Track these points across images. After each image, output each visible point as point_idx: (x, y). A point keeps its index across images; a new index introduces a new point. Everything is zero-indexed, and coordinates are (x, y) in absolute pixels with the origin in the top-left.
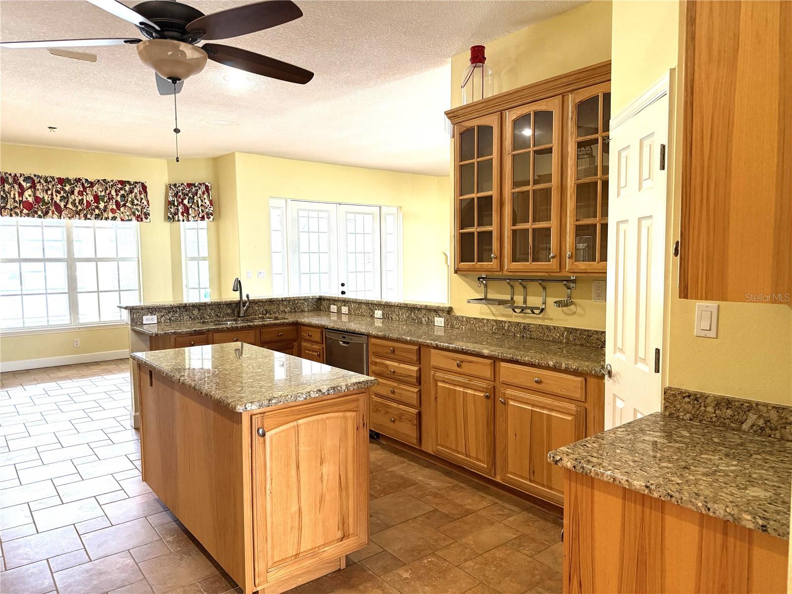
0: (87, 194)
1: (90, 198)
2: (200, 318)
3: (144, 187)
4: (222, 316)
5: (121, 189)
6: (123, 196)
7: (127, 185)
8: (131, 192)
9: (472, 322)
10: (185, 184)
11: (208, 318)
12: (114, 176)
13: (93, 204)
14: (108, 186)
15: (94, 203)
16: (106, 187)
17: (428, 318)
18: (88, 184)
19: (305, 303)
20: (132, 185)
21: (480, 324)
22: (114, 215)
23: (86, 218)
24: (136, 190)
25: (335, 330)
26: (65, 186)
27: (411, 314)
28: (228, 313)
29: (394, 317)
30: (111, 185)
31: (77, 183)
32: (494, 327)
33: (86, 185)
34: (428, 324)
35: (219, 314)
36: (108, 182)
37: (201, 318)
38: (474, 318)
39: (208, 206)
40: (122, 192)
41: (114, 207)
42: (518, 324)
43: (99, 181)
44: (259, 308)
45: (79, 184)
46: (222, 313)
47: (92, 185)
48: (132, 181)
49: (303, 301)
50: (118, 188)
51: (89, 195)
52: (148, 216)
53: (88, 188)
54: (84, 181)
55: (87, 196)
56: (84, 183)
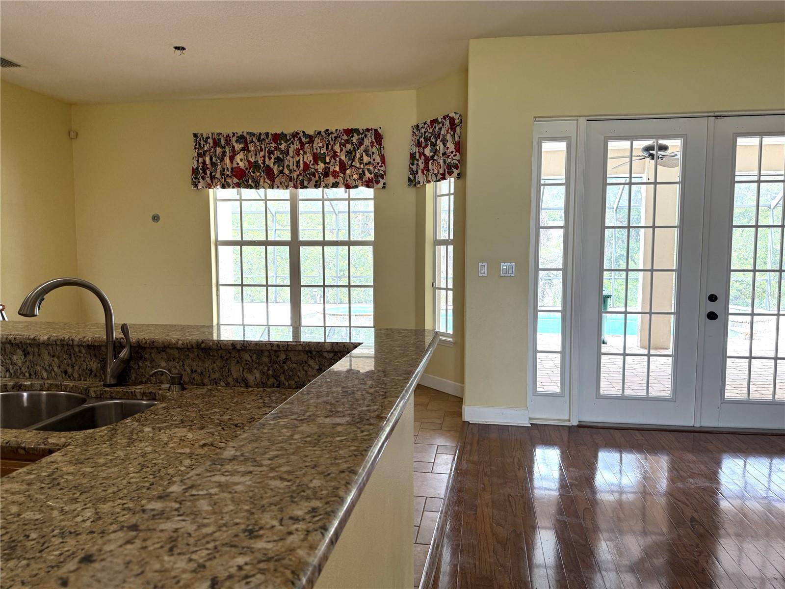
5: (347, 141)
6: (349, 153)
7: (355, 134)
8: (360, 144)
10: (429, 122)
12: (339, 124)
14: (330, 139)
15: (312, 165)
22: (336, 180)
23: (303, 186)
24: (367, 142)
26: (281, 144)
30: (334, 137)
31: (294, 139)
36: (332, 133)
39: (452, 152)
40: (349, 146)
41: (337, 168)
43: (319, 133)
45: (296, 139)
47: (311, 139)
48: (361, 127)
50: (343, 141)
51: (308, 154)
52: (381, 179)
53: (306, 144)
54: (301, 134)
55: (305, 156)
56: (302, 137)
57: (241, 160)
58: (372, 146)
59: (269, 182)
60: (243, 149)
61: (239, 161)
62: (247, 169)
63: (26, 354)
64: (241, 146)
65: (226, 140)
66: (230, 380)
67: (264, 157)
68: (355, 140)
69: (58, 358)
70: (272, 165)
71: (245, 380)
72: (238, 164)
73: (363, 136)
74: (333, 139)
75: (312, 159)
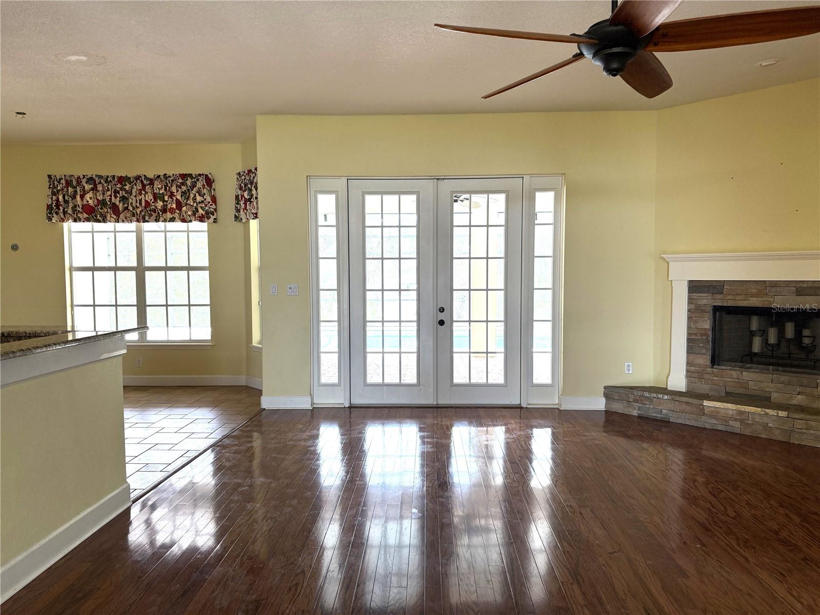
0: (146, 193)
3: (209, 182)
5: (183, 184)
6: (184, 193)
7: (189, 178)
8: (194, 186)
10: (246, 171)
14: (168, 181)
16: (166, 183)
18: (147, 181)
20: (194, 178)
22: (173, 215)
24: (199, 185)
26: (126, 185)
30: (172, 180)
36: (169, 177)
40: (184, 188)
41: (174, 206)
43: (159, 176)
45: (138, 181)
52: (211, 216)
54: (143, 178)
56: (143, 180)
57: (91, 198)
58: (204, 188)
59: (115, 217)
60: (92, 189)
61: (89, 200)
62: (96, 206)
64: (90, 186)
65: (78, 181)
67: (111, 196)
68: (189, 182)
70: (117, 203)
72: (88, 202)
75: (152, 198)
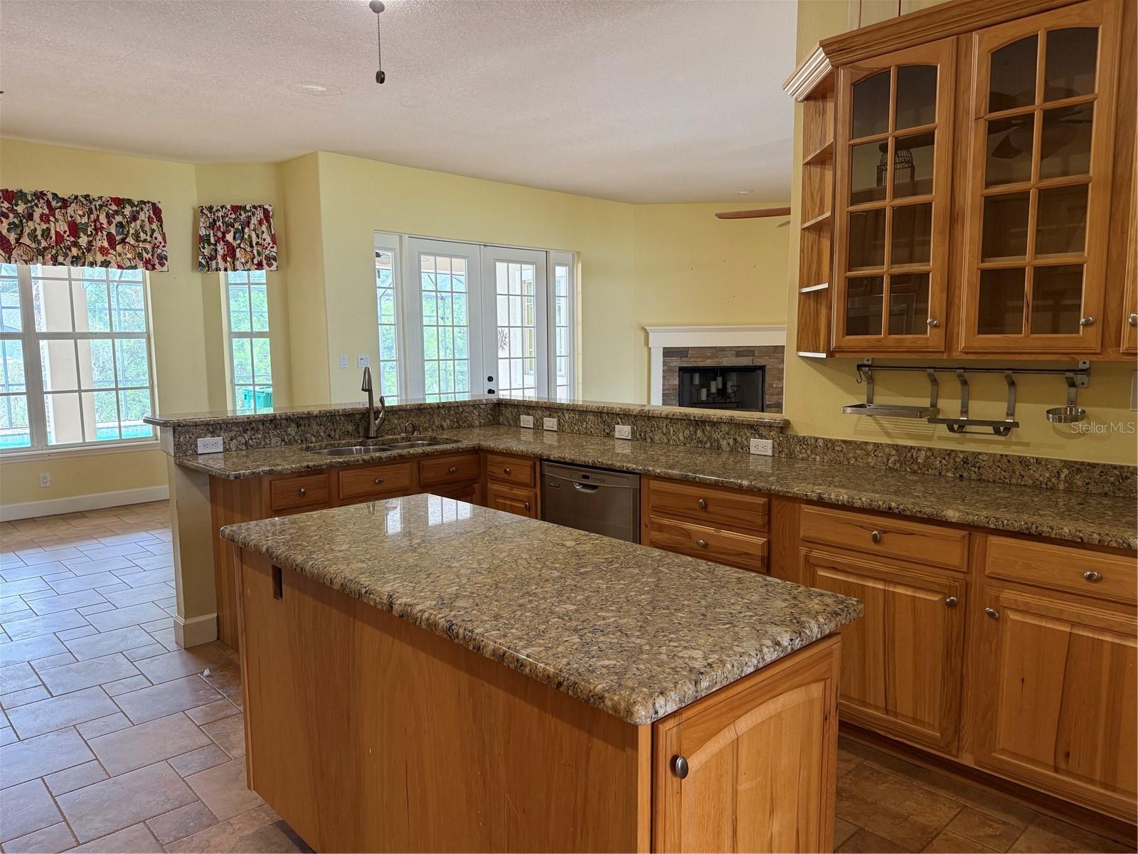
0: (57, 220)
1: (63, 227)
2: (299, 441)
3: (157, 211)
4: (337, 437)
5: (116, 212)
6: (120, 225)
7: (127, 206)
8: (134, 218)
9: (838, 448)
10: (229, 207)
11: (314, 439)
12: (102, 189)
13: (68, 239)
14: (93, 207)
15: (68, 236)
16: (91, 210)
17: (735, 440)
18: (57, 203)
19: (475, 412)
20: (136, 206)
21: (859, 452)
22: (105, 258)
23: (55, 262)
24: (142, 216)
25: (565, 463)
26: (17, 205)
27: (696, 433)
28: (348, 432)
29: (656, 438)
30: (99, 205)
31: (39, 201)
32: (892, 459)
33: (54, 204)
34: (733, 450)
35: (333, 434)
36: (94, 199)
37: (302, 441)
38: (844, 442)
39: (269, 244)
40: (119, 218)
41: (106, 244)
42: (950, 453)
43: (76, 197)
44: (400, 421)
45: (42, 201)
46: (338, 432)
47: (65, 203)
48: (136, 200)
49: (471, 409)
50: (110, 211)
51: (61, 223)
52: (165, 262)
53: (57, 209)
54: (50, 197)
55: (57, 223)
56: (51, 199)
58: (150, 222)
59: (3, 254)
63: (298, 426)
66: (434, 427)
68: (127, 212)
69: (324, 426)
70: (4, 232)
71: (442, 426)
73: (138, 209)
74: (98, 207)
75: (67, 229)
